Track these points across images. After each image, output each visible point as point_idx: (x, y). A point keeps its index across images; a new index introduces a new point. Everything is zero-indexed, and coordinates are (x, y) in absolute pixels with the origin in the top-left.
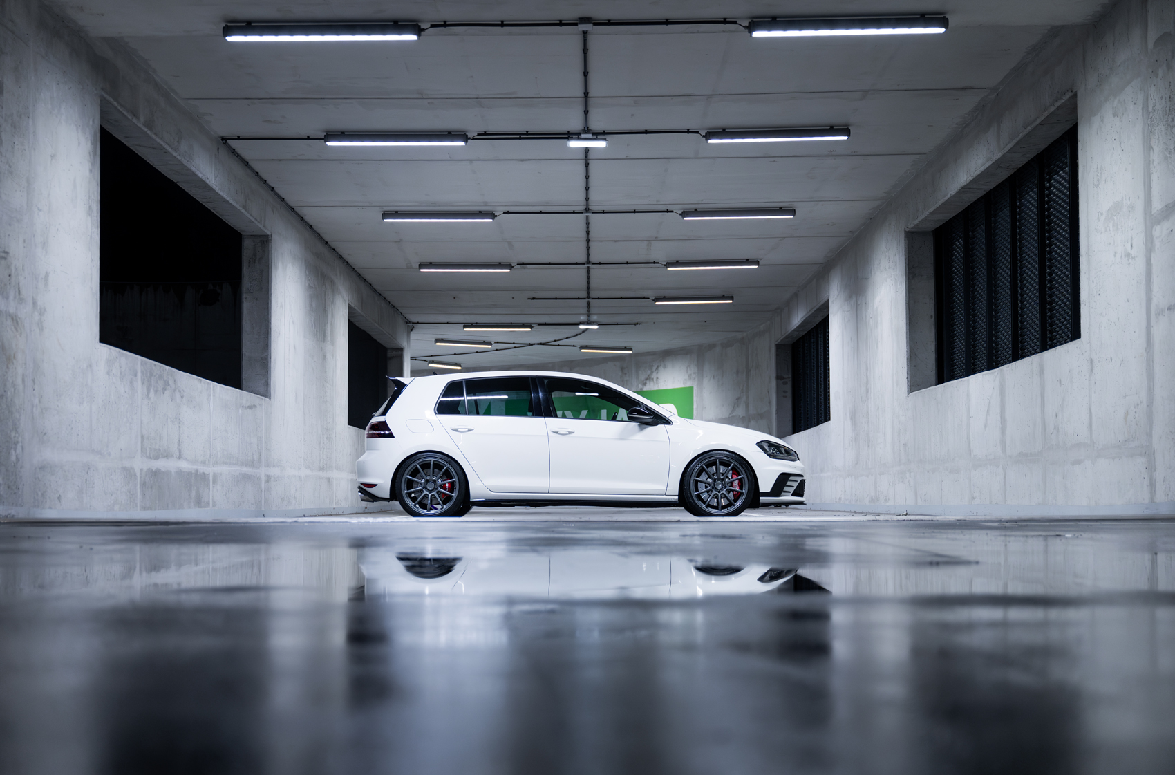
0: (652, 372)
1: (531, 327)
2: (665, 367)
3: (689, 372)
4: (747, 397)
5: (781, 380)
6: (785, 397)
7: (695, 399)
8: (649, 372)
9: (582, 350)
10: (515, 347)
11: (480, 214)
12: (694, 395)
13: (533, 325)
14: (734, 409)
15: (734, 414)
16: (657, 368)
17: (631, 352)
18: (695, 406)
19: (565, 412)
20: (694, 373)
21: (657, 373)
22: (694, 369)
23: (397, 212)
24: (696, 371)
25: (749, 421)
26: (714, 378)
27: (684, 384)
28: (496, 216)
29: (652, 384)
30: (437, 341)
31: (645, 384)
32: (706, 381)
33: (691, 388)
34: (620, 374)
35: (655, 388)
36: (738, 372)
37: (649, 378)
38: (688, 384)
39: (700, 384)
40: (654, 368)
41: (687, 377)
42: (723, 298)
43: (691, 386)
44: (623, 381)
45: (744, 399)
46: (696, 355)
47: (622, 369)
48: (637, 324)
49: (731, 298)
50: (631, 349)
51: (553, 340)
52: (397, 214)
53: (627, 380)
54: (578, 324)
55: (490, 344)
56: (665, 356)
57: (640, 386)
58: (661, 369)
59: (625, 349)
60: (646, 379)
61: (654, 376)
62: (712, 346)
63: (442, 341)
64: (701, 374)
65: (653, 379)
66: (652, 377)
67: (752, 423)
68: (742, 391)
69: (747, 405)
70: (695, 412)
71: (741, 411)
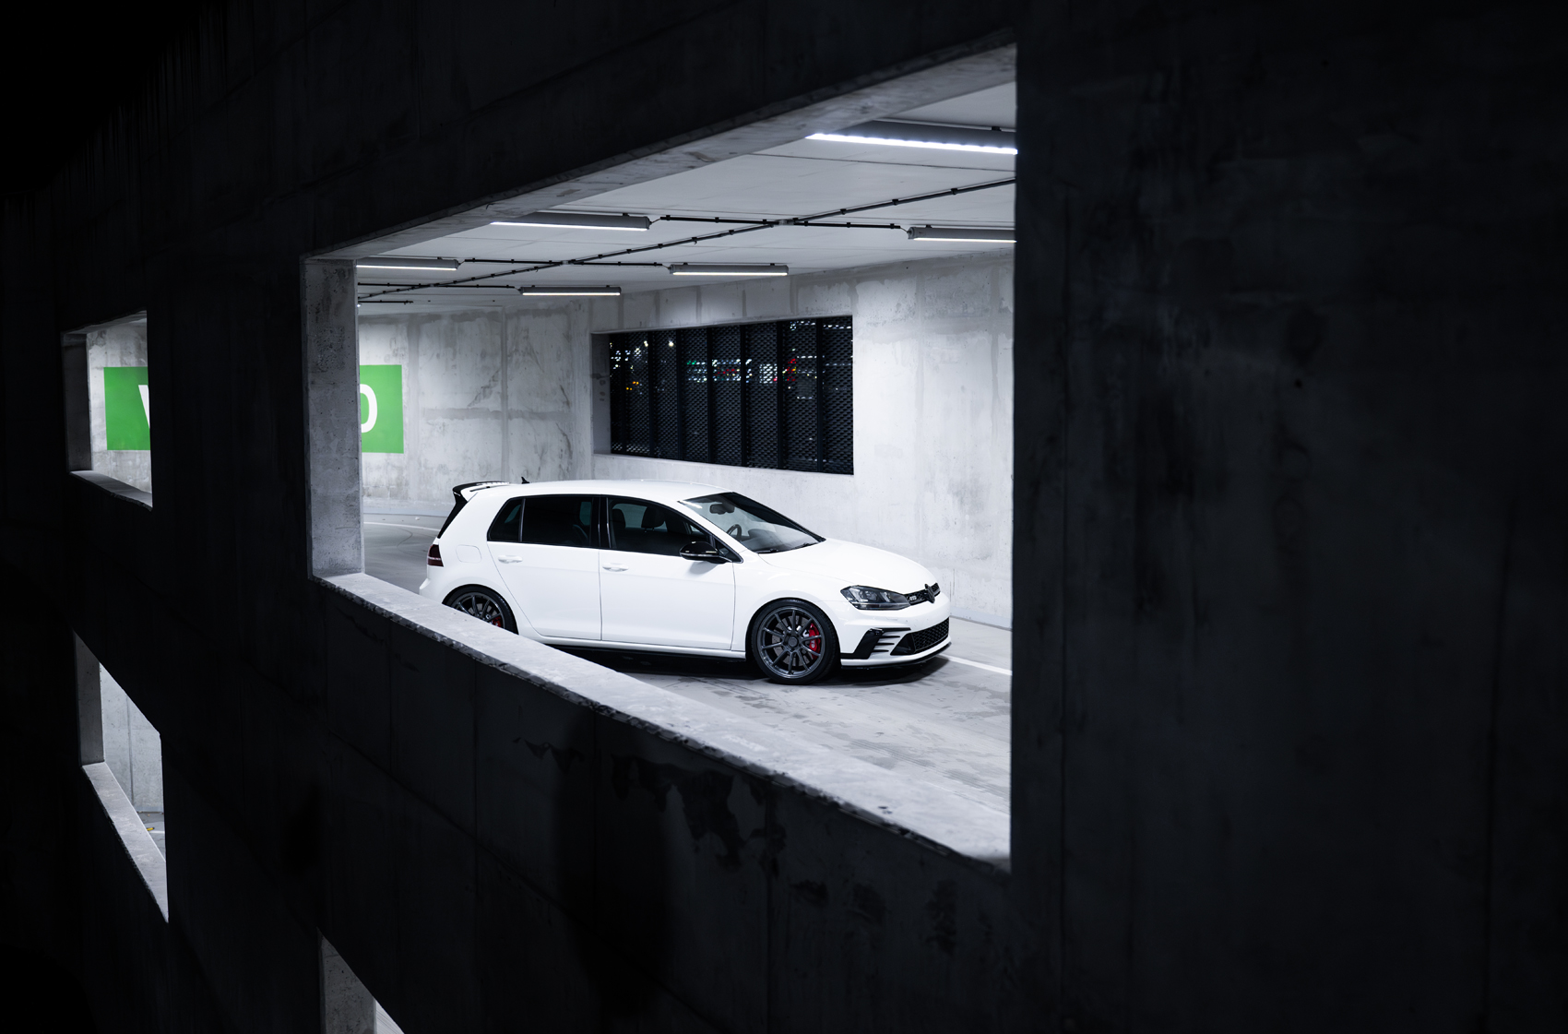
3: (394, 347)
4: (505, 387)
5: (598, 378)
6: (602, 400)
7: (404, 381)
12: (403, 376)
14: (477, 399)
15: (476, 406)
18: (405, 390)
20: (404, 348)
22: (402, 342)
24: (406, 344)
25: (510, 417)
26: (438, 356)
27: (385, 361)
32: (422, 360)
33: (398, 368)
36: (483, 355)
38: (393, 362)
39: (414, 363)
41: (391, 353)
43: (397, 364)
45: (498, 388)
46: (409, 327)
48: (407, 302)
62: (433, 318)
64: (414, 350)
67: (516, 423)
68: (494, 379)
69: (504, 397)
70: (404, 398)
71: (492, 403)
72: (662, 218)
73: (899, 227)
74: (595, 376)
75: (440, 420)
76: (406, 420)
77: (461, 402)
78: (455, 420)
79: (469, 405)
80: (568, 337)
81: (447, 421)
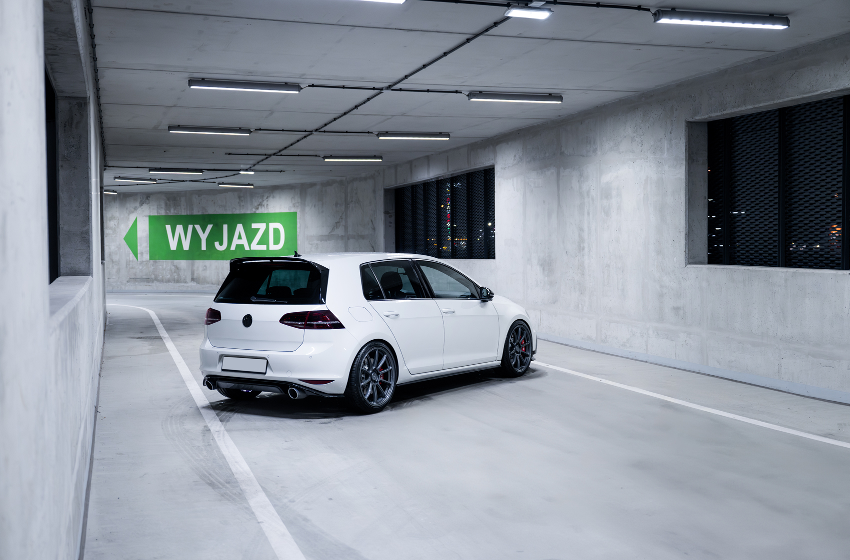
0: (264, 201)
1: (202, 172)
2: (273, 197)
3: (293, 202)
4: (346, 222)
5: (388, 214)
6: (390, 226)
7: (298, 220)
8: (261, 200)
9: (220, 186)
10: (170, 182)
11: (286, 86)
12: (298, 218)
13: (203, 171)
14: (333, 229)
15: (333, 233)
16: (267, 198)
17: (252, 187)
18: (298, 225)
19: (196, 226)
20: (298, 203)
21: (267, 201)
22: (298, 199)
23: (203, 79)
24: (299, 200)
25: (348, 239)
26: (315, 206)
27: (289, 210)
28: (302, 88)
29: (263, 208)
30: (115, 178)
31: (257, 209)
32: (307, 209)
33: (295, 213)
34: (238, 200)
35: (266, 212)
36: (336, 204)
37: (260, 204)
38: (293, 210)
39: (303, 210)
40: (265, 198)
41: (291, 205)
42: (375, 157)
43: (295, 211)
44: (240, 206)
45: (343, 223)
46: (301, 190)
47: (239, 197)
48: (282, 171)
49: (381, 158)
50: (252, 185)
51: (204, 178)
52: (203, 81)
53: (243, 205)
54: (240, 170)
55: (155, 180)
56: (274, 189)
57: (254, 210)
58: (271, 199)
59: (249, 185)
60: (259, 205)
61: (265, 203)
62: (312, 185)
63: (120, 178)
64: (303, 204)
65: (264, 205)
66: (263, 204)
67: (351, 241)
68: (341, 218)
69: (346, 228)
70: (298, 230)
71: (340, 231)
72: (309, 86)
73: (461, 93)
74: (386, 213)
75: (316, 242)
76: (299, 242)
77: (325, 231)
78: (323, 242)
79: (329, 233)
80: (374, 192)
81: (319, 242)
